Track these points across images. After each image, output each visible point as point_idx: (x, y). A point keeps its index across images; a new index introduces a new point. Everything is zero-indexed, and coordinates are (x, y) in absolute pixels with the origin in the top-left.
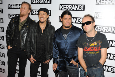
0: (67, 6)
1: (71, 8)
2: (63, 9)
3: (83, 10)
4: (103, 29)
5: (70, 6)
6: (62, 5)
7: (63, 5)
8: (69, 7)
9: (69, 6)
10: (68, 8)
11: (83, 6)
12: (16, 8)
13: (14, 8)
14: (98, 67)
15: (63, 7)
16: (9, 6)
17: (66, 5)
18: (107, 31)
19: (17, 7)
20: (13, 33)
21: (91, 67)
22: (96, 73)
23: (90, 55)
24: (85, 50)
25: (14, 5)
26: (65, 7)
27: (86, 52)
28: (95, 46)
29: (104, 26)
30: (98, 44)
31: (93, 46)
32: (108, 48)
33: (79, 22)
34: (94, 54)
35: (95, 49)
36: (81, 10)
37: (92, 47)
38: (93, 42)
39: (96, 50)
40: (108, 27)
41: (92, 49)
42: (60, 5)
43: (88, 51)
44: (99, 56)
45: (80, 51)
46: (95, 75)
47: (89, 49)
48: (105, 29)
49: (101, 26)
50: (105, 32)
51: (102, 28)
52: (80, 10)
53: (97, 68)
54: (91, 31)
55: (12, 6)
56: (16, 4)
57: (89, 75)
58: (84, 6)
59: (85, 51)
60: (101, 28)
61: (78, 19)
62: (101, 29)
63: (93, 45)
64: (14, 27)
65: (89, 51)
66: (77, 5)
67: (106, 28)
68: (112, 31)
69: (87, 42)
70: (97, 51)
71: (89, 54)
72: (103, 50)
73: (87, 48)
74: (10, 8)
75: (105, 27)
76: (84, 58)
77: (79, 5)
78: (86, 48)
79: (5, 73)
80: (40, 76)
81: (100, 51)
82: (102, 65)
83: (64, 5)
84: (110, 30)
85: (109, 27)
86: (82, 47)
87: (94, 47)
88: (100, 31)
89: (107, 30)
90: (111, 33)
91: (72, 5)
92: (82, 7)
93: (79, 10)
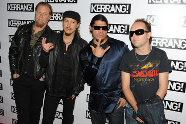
0: (103, 7)
1: (108, 9)
2: (95, 11)
3: (127, 12)
4: (159, 43)
5: (108, 7)
6: (94, 4)
7: (96, 5)
8: (106, 9)
9: (106, 6)
10: (103, 9)
11: (128, 6)
12: (20, 10)
13: (17, 10)
14: (155, 102)
15: (96, 8)
16: (9, 7)
17: (101, 4)
18: (166, 46)
19: (22, 8)
20: (21, 52)
21: (144, 103)
22: (152, 112)
23: (142, 84)
24: (133, 76)
25: (17, 5)
26: (99, 8)
27: (136, 78)
28: (150, 69)
29: (161, 38)
30: (154, 65)
31: (146, 69)
32: (170, 72)
33: (122, 31)
34: (148, 82)
35: (149, 74)
36: (125, 13)
37: (145, 71)
38: (146, 62)
39: (152, 75)
40: (167, 38)
41: (145, 73)
42: (91, 4)
43: (138, 77)
44: (156, 85)
45: (126, 77)
46: (151, 115)
47: (140, 74)
48: (163, 43)
49: (157, 38)
50: (164, 47)
51: (159, 41)
52: (123, 12)
53: (154, 104)
54: (142, 45)
55: (14, 7)
56: (21, 4)
57: (141, 115)
58: (130, 5)
59: (134, 78)
60: (157, 40)
61: (120, 27)
62: (157, 42)
63: (146, 67)
64: (23, 42)
65: (140, 77)
66: (119, 5)
67: (165, 41)
68: (175, 44)
69: (137, 62)
70: (153, 77)
71: (140, 82)
72: (162, 76)
73: (137, 73)
74: (10, 10)
75: (163, 39)
76: (131, 89)
77: (122, 4)
78: (135, 72)
79: (3, 115)
80: (61, 118)
81: (157, 77)
82: (161, 99)
83: (98, 5)
84: (170, 44)
85: (169, 39)
86: (129, 71)
87: (148, 70)
88: (155, 45)
89: (167, 44)
90: (173, 48)
91: (111, 5)
92: (126, 8)
93: (121, 13)
